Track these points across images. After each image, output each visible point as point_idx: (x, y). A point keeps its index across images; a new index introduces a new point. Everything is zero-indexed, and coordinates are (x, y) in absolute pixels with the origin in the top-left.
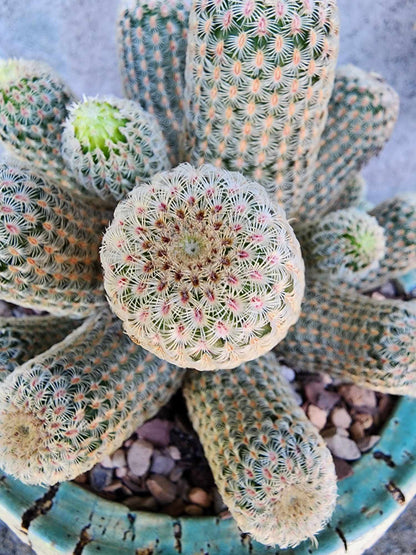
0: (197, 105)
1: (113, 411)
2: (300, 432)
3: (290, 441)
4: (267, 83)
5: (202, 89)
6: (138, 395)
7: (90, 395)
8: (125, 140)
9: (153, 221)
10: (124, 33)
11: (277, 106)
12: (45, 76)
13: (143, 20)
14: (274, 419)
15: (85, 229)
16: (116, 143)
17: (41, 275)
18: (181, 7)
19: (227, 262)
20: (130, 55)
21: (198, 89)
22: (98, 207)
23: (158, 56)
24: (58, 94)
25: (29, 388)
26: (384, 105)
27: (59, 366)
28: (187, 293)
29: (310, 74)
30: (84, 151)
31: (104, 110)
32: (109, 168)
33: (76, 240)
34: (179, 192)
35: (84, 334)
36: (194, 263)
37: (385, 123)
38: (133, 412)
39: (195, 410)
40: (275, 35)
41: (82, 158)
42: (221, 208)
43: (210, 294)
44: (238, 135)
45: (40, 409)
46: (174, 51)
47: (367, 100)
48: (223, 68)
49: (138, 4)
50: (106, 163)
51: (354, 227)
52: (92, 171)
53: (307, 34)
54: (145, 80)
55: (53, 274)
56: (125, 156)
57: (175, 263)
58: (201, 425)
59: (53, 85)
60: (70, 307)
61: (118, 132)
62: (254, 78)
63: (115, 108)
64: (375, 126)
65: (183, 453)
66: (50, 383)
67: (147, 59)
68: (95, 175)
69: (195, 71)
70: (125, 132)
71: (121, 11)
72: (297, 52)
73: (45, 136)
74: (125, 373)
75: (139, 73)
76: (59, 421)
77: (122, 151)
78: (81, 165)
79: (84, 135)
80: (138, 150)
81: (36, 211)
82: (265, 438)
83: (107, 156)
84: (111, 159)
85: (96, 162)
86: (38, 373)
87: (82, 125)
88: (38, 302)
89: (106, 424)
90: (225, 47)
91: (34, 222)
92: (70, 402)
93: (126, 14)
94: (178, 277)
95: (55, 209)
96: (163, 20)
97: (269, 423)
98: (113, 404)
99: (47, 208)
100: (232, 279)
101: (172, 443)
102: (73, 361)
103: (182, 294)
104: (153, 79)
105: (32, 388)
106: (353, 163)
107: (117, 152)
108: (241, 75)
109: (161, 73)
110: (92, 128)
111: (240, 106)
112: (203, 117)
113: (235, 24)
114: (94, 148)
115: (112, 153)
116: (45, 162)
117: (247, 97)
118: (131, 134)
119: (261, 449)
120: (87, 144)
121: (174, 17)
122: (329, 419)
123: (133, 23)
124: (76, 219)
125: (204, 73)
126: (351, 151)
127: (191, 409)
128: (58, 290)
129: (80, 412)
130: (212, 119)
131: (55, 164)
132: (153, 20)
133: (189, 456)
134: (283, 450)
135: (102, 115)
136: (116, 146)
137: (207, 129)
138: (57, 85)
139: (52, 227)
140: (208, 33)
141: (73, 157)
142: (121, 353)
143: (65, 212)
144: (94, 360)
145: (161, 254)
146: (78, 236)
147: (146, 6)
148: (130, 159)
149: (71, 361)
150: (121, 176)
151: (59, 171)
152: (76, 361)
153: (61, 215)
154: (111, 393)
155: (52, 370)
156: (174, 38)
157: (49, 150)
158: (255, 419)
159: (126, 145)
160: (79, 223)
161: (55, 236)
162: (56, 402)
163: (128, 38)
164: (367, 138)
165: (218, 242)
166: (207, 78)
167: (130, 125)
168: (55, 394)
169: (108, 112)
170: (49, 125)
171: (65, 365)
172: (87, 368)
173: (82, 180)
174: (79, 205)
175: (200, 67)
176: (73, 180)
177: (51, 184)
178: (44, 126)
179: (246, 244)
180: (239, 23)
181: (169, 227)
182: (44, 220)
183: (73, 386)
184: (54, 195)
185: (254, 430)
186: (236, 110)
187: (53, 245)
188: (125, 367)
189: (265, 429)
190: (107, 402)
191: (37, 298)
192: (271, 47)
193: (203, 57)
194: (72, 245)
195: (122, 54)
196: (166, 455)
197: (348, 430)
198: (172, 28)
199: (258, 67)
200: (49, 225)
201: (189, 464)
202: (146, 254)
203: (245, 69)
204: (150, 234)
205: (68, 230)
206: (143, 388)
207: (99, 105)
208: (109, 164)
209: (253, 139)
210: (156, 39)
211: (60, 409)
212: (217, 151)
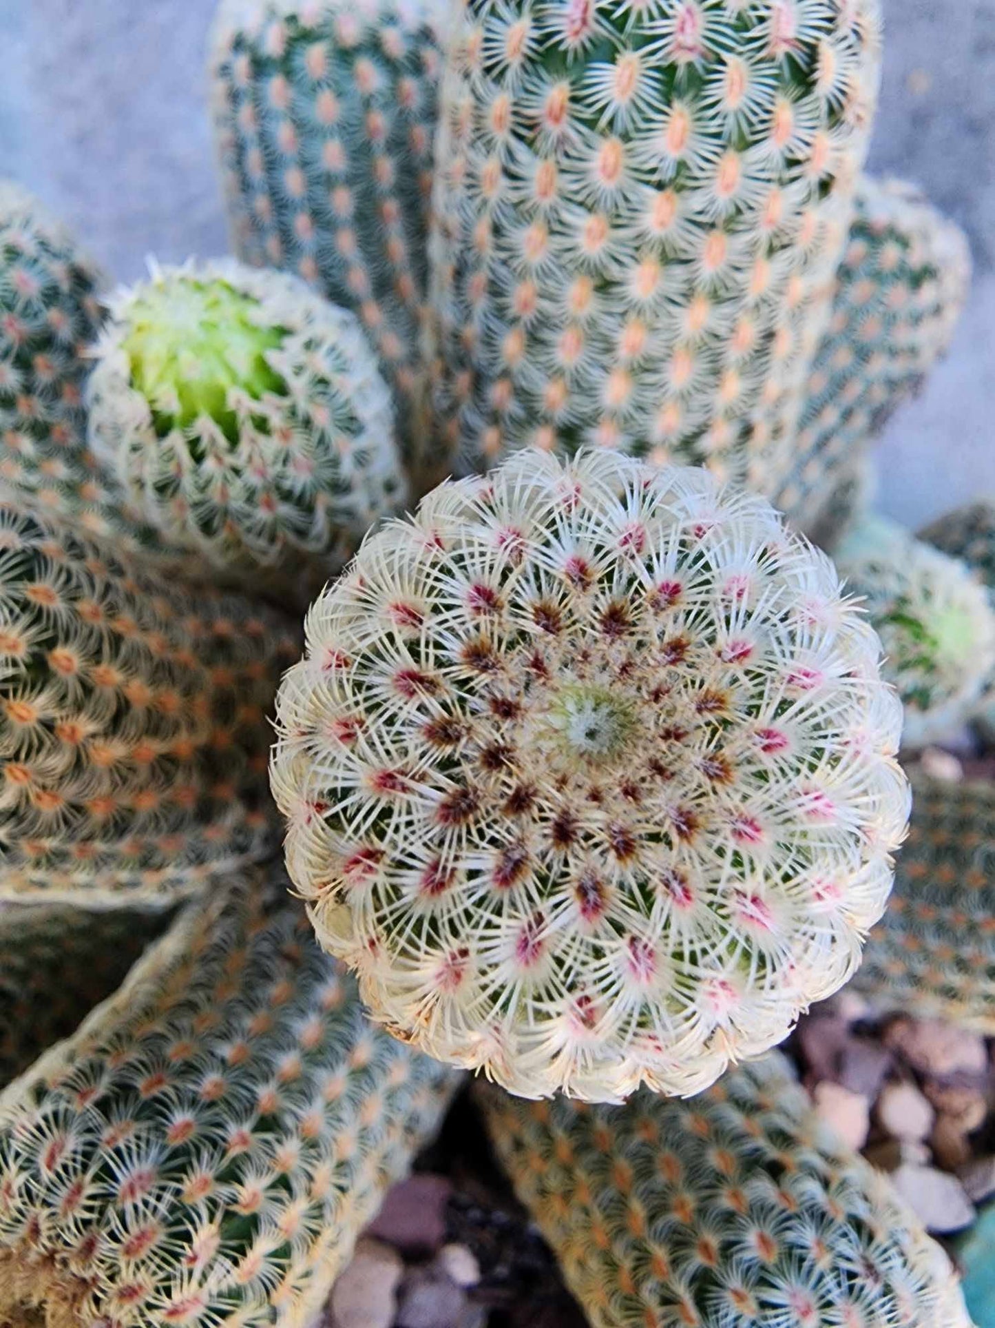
0: (477, 279)
1: (301, 1205)
2: (861, 1210)
3: (843, 1246)
4: (696, 202)
5: (497, 230)
6: (364, 1135)
7: (232, 1175)
8: (281, 389)
9: (455, 649)
10: (234, 97)
11: (721, 267)
12: (17, 222)
13: (288, 57)
14: (776, 1171)
15: (170, 655)
16: (256, 397)
17: (49, 809)
18: (391, 19)
19: (719, 771)
20: (254, 157)
21: (482, 232)
22: (197, 586)
23: (333, 156)
24: (58, 271)
25: (36, 1177)
26: (935, 264)
27: (124, 1090)
28: (597, 887)
29: (813, 175)
30: (162, 426)
31: (216, 303)
32: (237, 472)
33: (149, 693)
34: (535, 543)
35: (184, 961)
36: (610, 780)
37: (937, 310)
38: (352, 1193)
39: (518, 1145)
40: (725, 56)
41: (153, 449)
42: (676, 590)
43: (678, 881)
44: (605, 359)
45: (77, 1242)
46: (380, 142)
47: (891, 253)
48: (566, 163)
49: (272, 13)
50: (229, 460)
51: (915, 594)
52: (187, 482)
53: (812, 52)
54: (301, 224)
55: (86, 802)
56: (285, 436)
57: (547, 786)
58: (543, 1192)
59: (44, 245)
60: (134, 885)
61: (263, 366)
62: (660, 186)
63: (245, 296)
64: (916, 320)
65: (485, 1263)
66: (105, 1152)
67: (305, 164)
68: (197, 497)
69: (472, 180)
70: (281, 363)
71: (222, 37)
72: (784, 110)
73: (28, 389)
74: (321, 1075)
75: (280, 204)
76: (143, 1276)
77: (276, 421)
78: (151, 473)
79: (161, 379)
80: (322, 418)
81: (25, 619)
82: (763, 1241)
83: (233, 438)
84: (244, 447)
85: (198, 458)
86: (58, 1120)
87: (155, 351)
88: (42, 885)
89: (284, 1252)
90: (574, 100)
91: (22, 654)
92: (173, 1209)
93: (239, 44)
94: (563, 832)
95: (79, 606)
96: (345, 56)
97: (762, 1188)
98: (298, 1185)
99: (58, 606)
100: (747, 828)
101: (451, 1238)
102: (164, 1063)
103: (582, 891)
104: (322, 220)
105: (46, 1175)
106: (861, 420)
107: (262, 425)
108: (623, 179)
109: (343, 202)
110: (186, 356)
111: (614, 272)
112: (500, 312)
113: (603, 30)
114: (190, 417)
115: (247, 430)
116: (31, 466)
117: (638, 246)
118: (299, 370)
119: (764, 1282)
120: (171, 405)
121: (374, 46)
122: (874, 1117)
123: (260, 67)
124: (145, 629)
125: (505, 182)
126: (855, 389)
127: (503, 1144)
128: (99, 846)
129: (206, 1236)
130: (528, 316)
131: (61, 470)
132: (315, 57)
133: (501, 1270)
134: (830, 1281)
135: (213, 316)
136: (258, 408)
137: (511, 345)
138: (56, 245)
139: (77, 663)
140: (515, 62)
141: (125, 447)
142: (302, 1013)
143: (112, 612)
144: (226, 1051)
145: (494, 758)
146: (154, 681)
147: (292, 19)
148: (298, 443)
149: (156, 1064)
150: (275, 497)
151: (71, 489)
152: (176, 1062)
153: (101, 624)
154: (290, 1151)
155: (104, 1106)
156: (375, 105)
157: (40, 431)
158: (720, 1178)
159: (286, 402)
160: (153, 641)
161: (88, 690)
162: (130, 1217)
163: (246, 111)
164: (893, 353)
165: (684, 704)
166: (514, 197)
167: (293, 345)
168: (120, 1189)
169: (231, 308)
170: (40, 360)
171: (140, 1083)
172: (210, 1082)
173: (154, 512)
174: (147, 587)
175: (490, 166)
176: (114, 512)
177: (62, 532)
178: (23, 363)
179: (784, 705)
180: (620, 25)
181: (515, 664)
182: (51, 644)
183: (175, 1154)
184: (74, 566)
185: (729, 1218)
186: (605, 286)
187: (83, 717)
188: (319, 1056)
189: (761, 1211)
190: (283, 1182)
191: (39, 875)
192: (714, 91)
193: (502, 136)
194: (138, 710)
195: (230, 154)
196: (438, 1278)
197: (928, 1142)
198: (371, 76)
199: (673, 155)
200: (67, 657)
201: (503, 1293)
202: (446, 765)
203: (634, 163)
204: (451, 693)
205: (127, 666)
206: (375, 1110)
207: (199, 288)
208: (239, 460)
209: (645, 368)
210: (326, 108)
211: (142, 1237)
212: (542, 407)
